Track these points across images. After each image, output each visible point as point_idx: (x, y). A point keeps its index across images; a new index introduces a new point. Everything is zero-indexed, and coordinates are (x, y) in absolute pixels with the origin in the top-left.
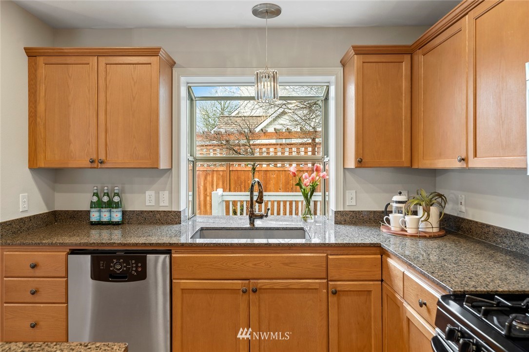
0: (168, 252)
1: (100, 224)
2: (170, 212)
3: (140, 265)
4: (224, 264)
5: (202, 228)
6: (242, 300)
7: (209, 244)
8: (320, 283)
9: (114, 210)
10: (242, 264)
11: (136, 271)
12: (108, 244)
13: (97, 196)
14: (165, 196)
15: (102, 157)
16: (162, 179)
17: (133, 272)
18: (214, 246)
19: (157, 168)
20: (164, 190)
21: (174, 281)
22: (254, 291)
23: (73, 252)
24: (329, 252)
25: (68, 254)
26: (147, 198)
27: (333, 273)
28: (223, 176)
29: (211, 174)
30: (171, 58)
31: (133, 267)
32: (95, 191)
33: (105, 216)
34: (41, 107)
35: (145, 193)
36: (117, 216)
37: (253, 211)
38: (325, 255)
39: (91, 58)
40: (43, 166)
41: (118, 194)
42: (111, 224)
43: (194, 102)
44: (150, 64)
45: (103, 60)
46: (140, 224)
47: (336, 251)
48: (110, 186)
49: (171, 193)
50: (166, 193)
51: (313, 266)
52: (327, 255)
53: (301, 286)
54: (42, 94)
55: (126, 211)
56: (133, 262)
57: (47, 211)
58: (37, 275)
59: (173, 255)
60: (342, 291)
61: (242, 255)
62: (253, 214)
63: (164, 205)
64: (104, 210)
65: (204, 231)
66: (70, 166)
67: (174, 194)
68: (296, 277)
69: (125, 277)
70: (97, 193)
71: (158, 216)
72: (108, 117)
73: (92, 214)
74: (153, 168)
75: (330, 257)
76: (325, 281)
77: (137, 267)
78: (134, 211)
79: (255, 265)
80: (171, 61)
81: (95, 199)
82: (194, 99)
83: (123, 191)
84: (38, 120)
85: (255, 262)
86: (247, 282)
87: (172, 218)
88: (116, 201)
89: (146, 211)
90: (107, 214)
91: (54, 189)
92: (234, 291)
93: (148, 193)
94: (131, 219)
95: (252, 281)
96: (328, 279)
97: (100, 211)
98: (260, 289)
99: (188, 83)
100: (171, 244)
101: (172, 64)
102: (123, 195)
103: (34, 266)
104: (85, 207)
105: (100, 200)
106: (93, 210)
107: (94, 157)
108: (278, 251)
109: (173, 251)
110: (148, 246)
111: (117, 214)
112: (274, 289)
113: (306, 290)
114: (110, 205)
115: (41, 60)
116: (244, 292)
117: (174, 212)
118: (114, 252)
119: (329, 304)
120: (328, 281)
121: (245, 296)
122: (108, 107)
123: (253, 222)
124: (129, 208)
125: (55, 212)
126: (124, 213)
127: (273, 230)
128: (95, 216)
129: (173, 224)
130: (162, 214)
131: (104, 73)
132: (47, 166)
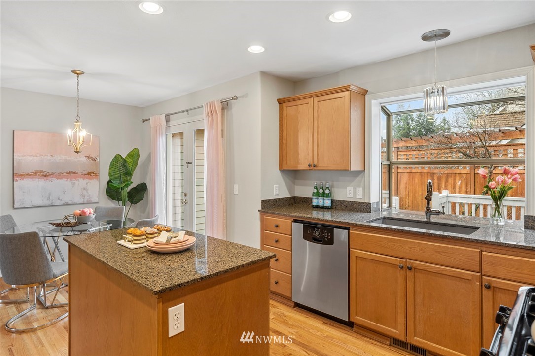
0: (348, 229)
1: (317, 207)
2: (363, 203)
3: (329, 234)
4: (386, 243)
5: (384, 217)
6: (400, 274)
7: (374, 226)
8: (472, 275)
9: (326, 199)
10: (400, 246)
11: (327, 238)
12: (321, 220)
13: (317, 189)
14: (360, 191)
15: (315, 163)
16: (358, 178)
17: (326, 239)
18: (377, 229)
19: (348, 170)
20: (359, 186)
21: (351, 249)
22: (410, 269)
23: (295, 221)
24: (484, 249)
25: (292, 221)
26: (348, 191)
27: (486, 268)
28: (466, 179)
29: (452, 176)
30: (362, 88)
31: (326, 235)
32: (316, 185)
33: (320, 202)
34: (285, 134)
35: (346, 188)
36: (328, 203)
37: (429, 208)
38: (479, 250)
39: (309, 99)
40: (285, 168)
41: (328, 188)
42: (323, 208)
43: (391, 117)
44: (344, 97)
45: (316, 99)
46: (343, 210)
47: (492, 249)
48: (331, 183)
49: (364, 189)
50: (361, 189)
51: (466, 259)
52: (482, 251)
53: (454, 274)
54: (285, 125)
55: (334, 200)
56: (326, 232)
57: (290, 197)
58: (278, 231)
59: (350, 231)
60: (498, 288)
61: (400, 238)
62: (429, 210)
63: (359, 197)
64: (320, 198)
65: (385, 219)
66: (301, 169)
67: (367, 190)
68: (448, 265)
69: (321, 241)
70: (317, 187)
71: (355, 205)
72: (319, 136)
73: (313, 200)
74: (345, 170)
75: (483, 253)
76: (479, 274)
77: (328, 235)
78: (339, 201)
79: (411, 248)
80: (362, 91)
81: (315, 190)
82: (390, 114)
83: (333, 186)
84: (283, 141)
85: (411, 246)
86: (404, 260)
87: (365, 207)
88: (327, 193)
89: (347, 201)
90: (322, 201)
91: (294, 183)
92: (393, 266)
93: (348, 188)
94: (336, 206)
95: (408, 261)
96: (481, 273)
97: (318, 199)
98: (415, 269)
99: (381, 104)
100: (348, 223)
101: (364, 93)
102: (333, 189)
103: (277, 226)
104: (310, 196)
105: (324, 192)
106: (314, 197)
107: (311, 163)
108: (432, 241)
109: (351, 229)
110: (334, 223)
111: (328, 201)
112: (428, 271)
113: (459, 279)
114: (324, 195)
115: (285, 105)
116: (402, 268)
117: (366, 203)
118: (316, 224)
119: (484, 297)
120: (482, 275)
121: (403, 272)
122: (319, 130)
123: (430, 217)
124: (336, 198)
125: (295, 197)
126: (332, 201)
127: (447, 226)
128: (315, 202)
129: (365, 212)
130: (358, 204)
131: (316, 108)
132: (287, 169)
